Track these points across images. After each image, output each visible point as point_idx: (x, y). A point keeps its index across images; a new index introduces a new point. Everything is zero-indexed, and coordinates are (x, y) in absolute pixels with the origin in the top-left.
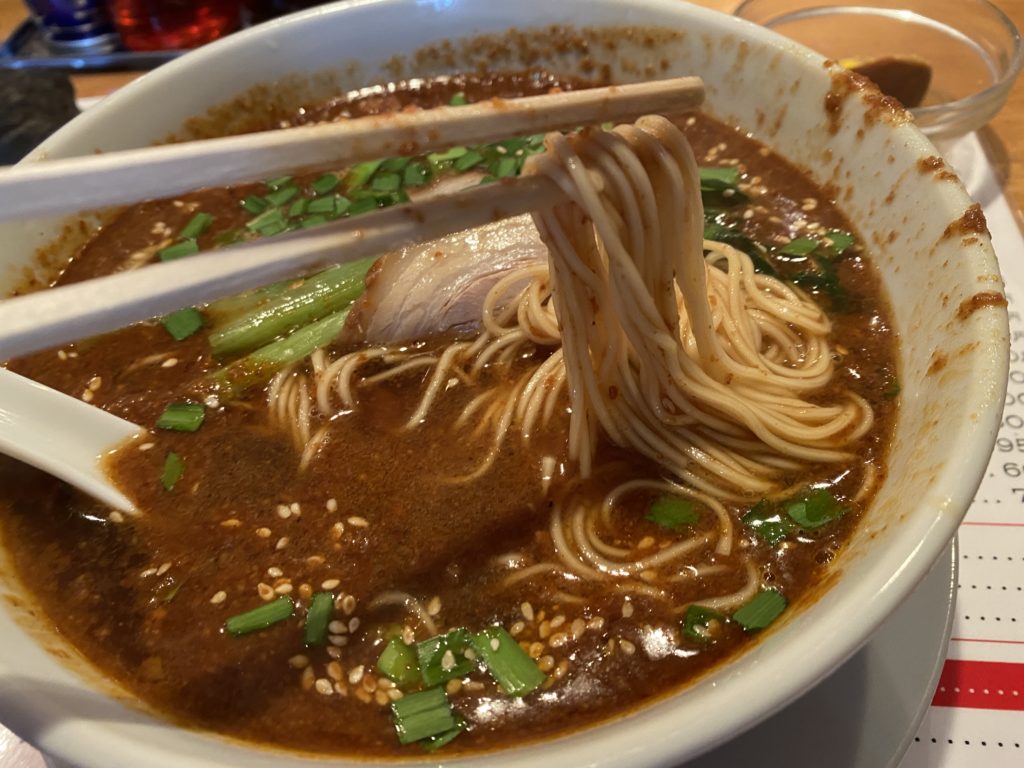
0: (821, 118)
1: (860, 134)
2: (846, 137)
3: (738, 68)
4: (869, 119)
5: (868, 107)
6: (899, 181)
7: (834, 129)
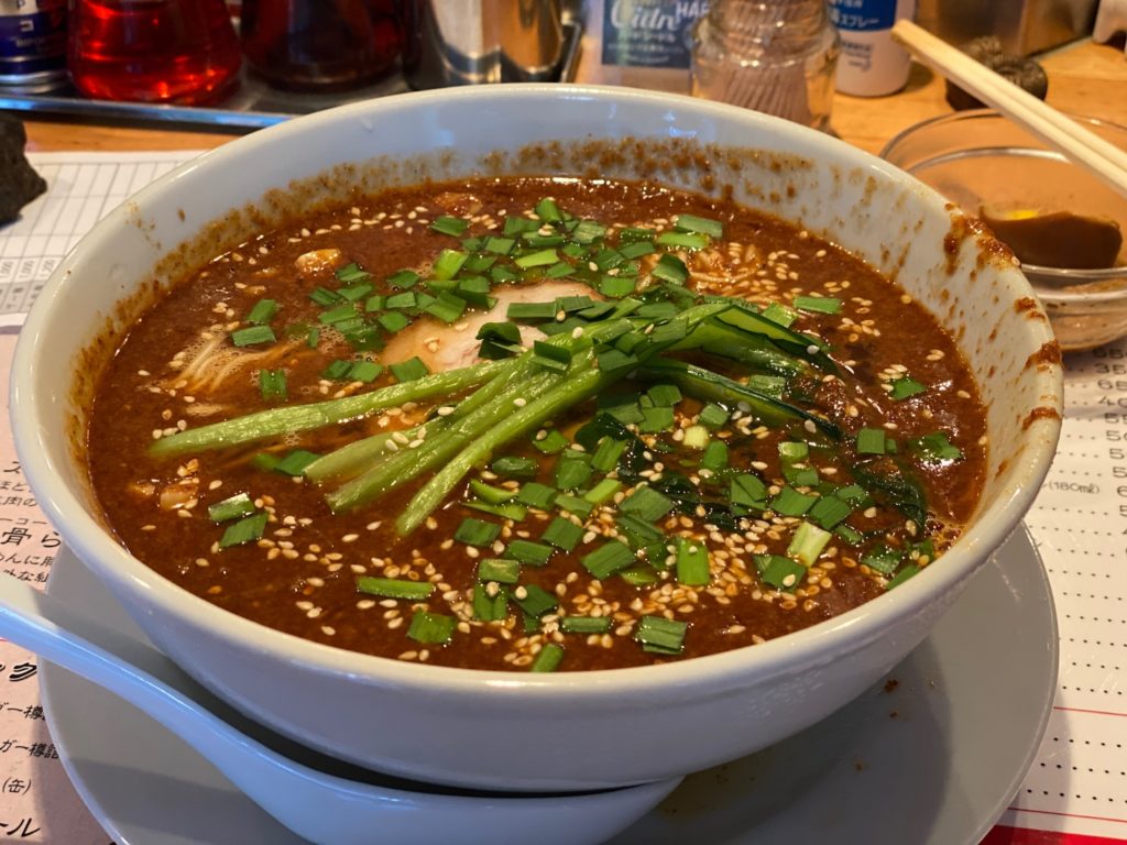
0: (940, 258)
1: (973, 275)
2: (961, 276)
3: (865, 203)
4: (981, 262)
5: (981, 251)
6: (1000, 320)
7: (951, 270)
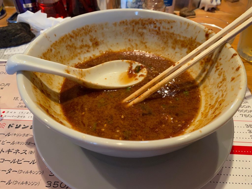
0: (204, 38)
3: (187, 28)
7: (207, 40)
